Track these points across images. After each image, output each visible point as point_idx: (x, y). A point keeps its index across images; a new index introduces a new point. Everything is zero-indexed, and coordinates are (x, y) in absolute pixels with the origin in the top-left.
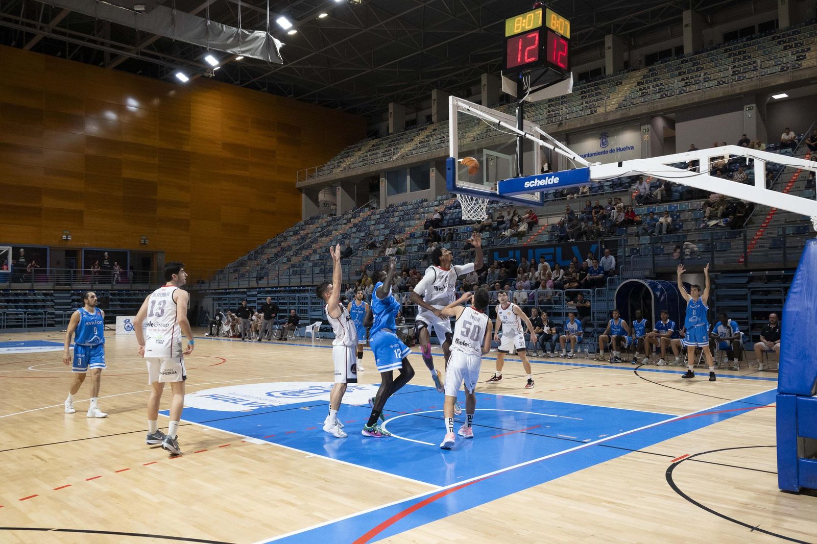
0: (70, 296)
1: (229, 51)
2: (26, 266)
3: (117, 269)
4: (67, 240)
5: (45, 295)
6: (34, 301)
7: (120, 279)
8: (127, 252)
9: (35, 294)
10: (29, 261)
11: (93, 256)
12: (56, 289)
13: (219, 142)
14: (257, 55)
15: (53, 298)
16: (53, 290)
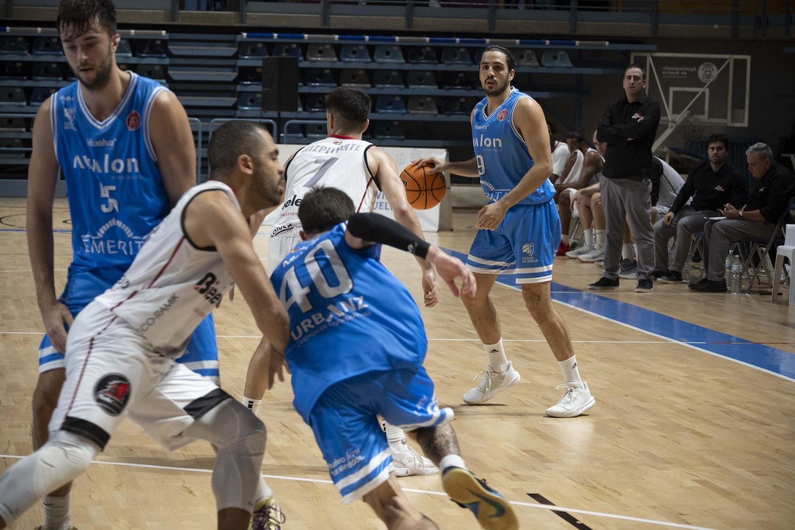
0: (235, 57)
12: (180, 22)
15: (167, 61)
16: (169, 28)
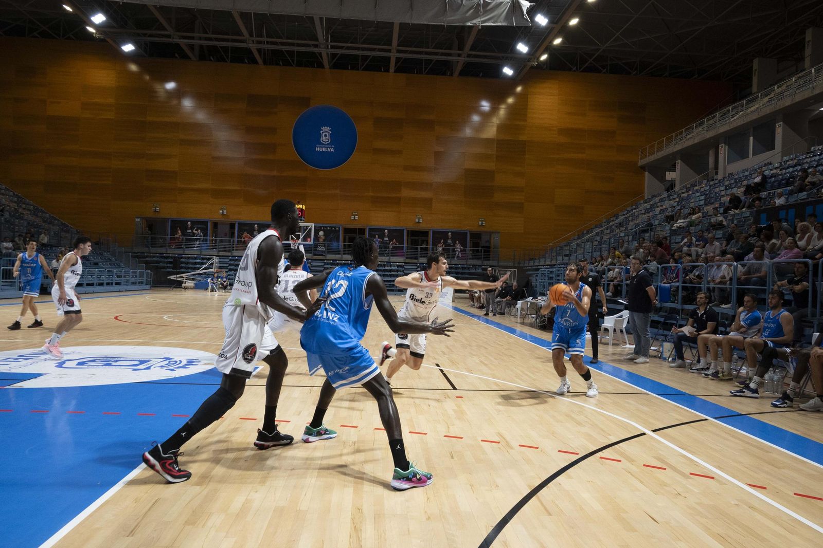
1: (469, 24)
2: (389, 244)
3: (458, 247)
4: (419, 222)
5: (398, 266)
6: (391, 271)
7: (460, 255)
8: (467, 233)
9: (391, 266)
10: (391, 240)
11: (440, 236)
13: (555, 129)
14: (500, 22)
16: (404, 263)
